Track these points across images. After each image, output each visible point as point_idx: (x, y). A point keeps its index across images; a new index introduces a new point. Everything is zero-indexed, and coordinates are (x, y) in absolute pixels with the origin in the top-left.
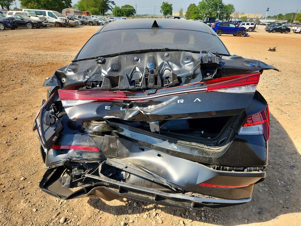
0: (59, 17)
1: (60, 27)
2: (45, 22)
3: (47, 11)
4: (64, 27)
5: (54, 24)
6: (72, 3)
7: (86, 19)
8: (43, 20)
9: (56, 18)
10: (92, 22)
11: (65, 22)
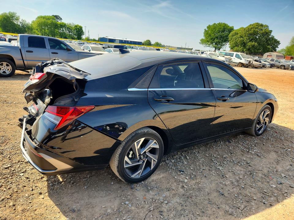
0: (244, 59)
1: (241, 67)
2: (228, 62)
3: (235, 53)
4: (245, 67)
5: (237, 64)
6: (278, 48)
7: (279, 62)
8: (227, 60)
9: (241, 59)
10: (284, 66)
11: (248, 63)
